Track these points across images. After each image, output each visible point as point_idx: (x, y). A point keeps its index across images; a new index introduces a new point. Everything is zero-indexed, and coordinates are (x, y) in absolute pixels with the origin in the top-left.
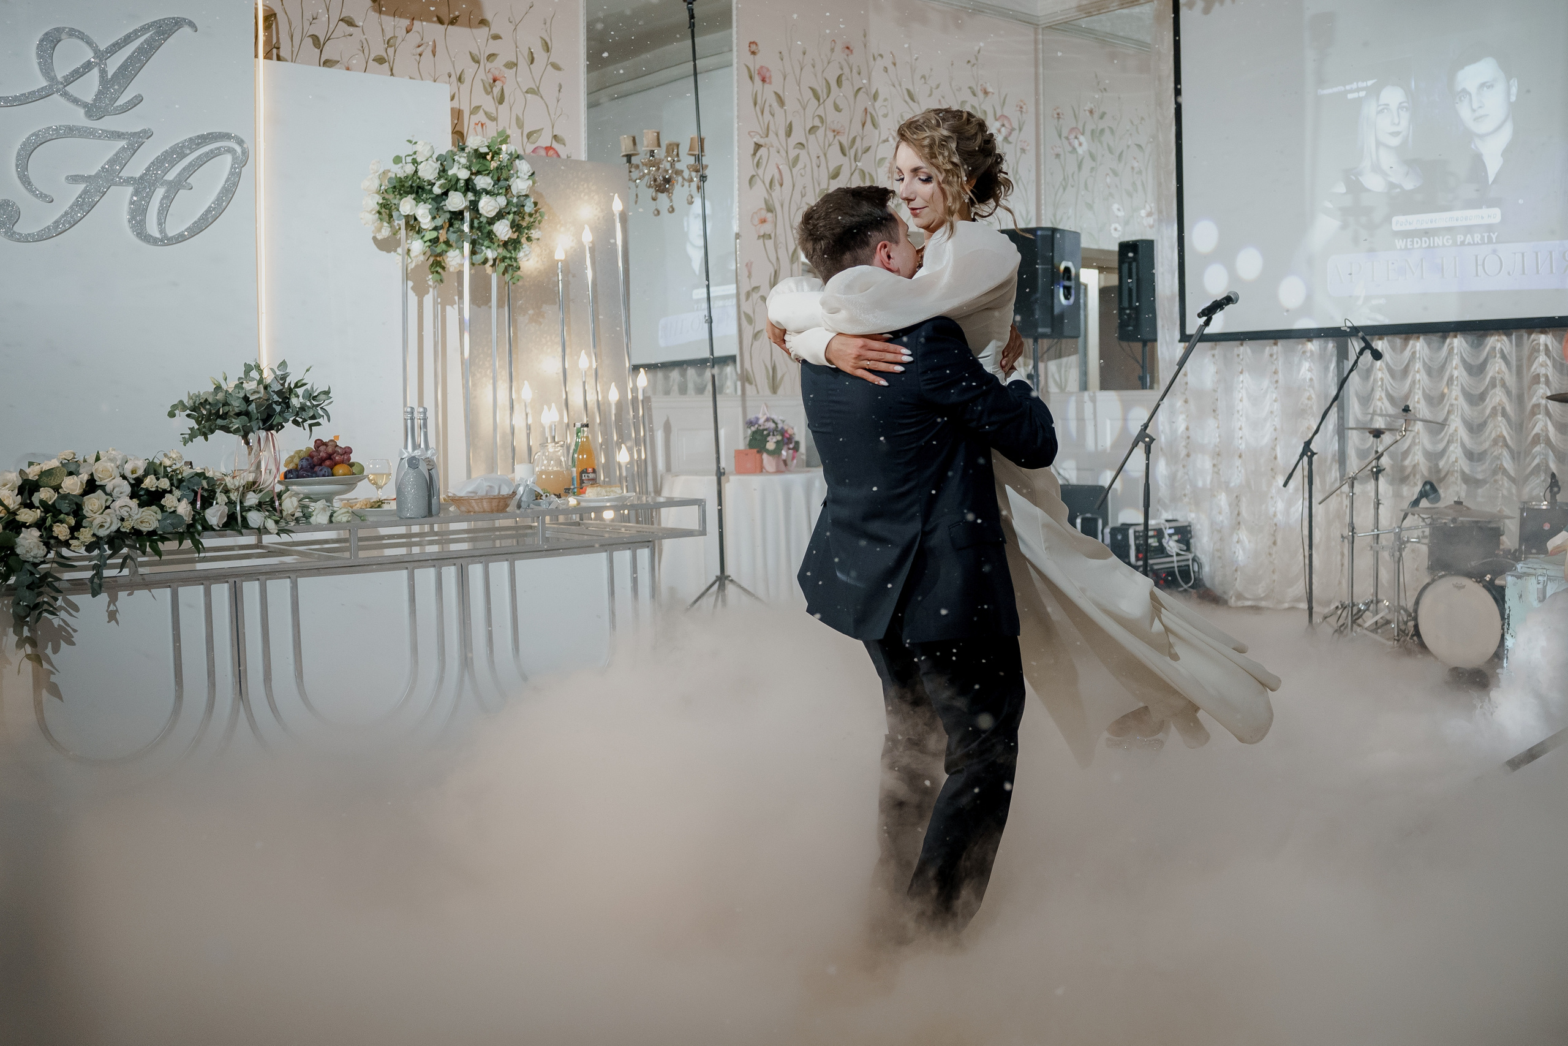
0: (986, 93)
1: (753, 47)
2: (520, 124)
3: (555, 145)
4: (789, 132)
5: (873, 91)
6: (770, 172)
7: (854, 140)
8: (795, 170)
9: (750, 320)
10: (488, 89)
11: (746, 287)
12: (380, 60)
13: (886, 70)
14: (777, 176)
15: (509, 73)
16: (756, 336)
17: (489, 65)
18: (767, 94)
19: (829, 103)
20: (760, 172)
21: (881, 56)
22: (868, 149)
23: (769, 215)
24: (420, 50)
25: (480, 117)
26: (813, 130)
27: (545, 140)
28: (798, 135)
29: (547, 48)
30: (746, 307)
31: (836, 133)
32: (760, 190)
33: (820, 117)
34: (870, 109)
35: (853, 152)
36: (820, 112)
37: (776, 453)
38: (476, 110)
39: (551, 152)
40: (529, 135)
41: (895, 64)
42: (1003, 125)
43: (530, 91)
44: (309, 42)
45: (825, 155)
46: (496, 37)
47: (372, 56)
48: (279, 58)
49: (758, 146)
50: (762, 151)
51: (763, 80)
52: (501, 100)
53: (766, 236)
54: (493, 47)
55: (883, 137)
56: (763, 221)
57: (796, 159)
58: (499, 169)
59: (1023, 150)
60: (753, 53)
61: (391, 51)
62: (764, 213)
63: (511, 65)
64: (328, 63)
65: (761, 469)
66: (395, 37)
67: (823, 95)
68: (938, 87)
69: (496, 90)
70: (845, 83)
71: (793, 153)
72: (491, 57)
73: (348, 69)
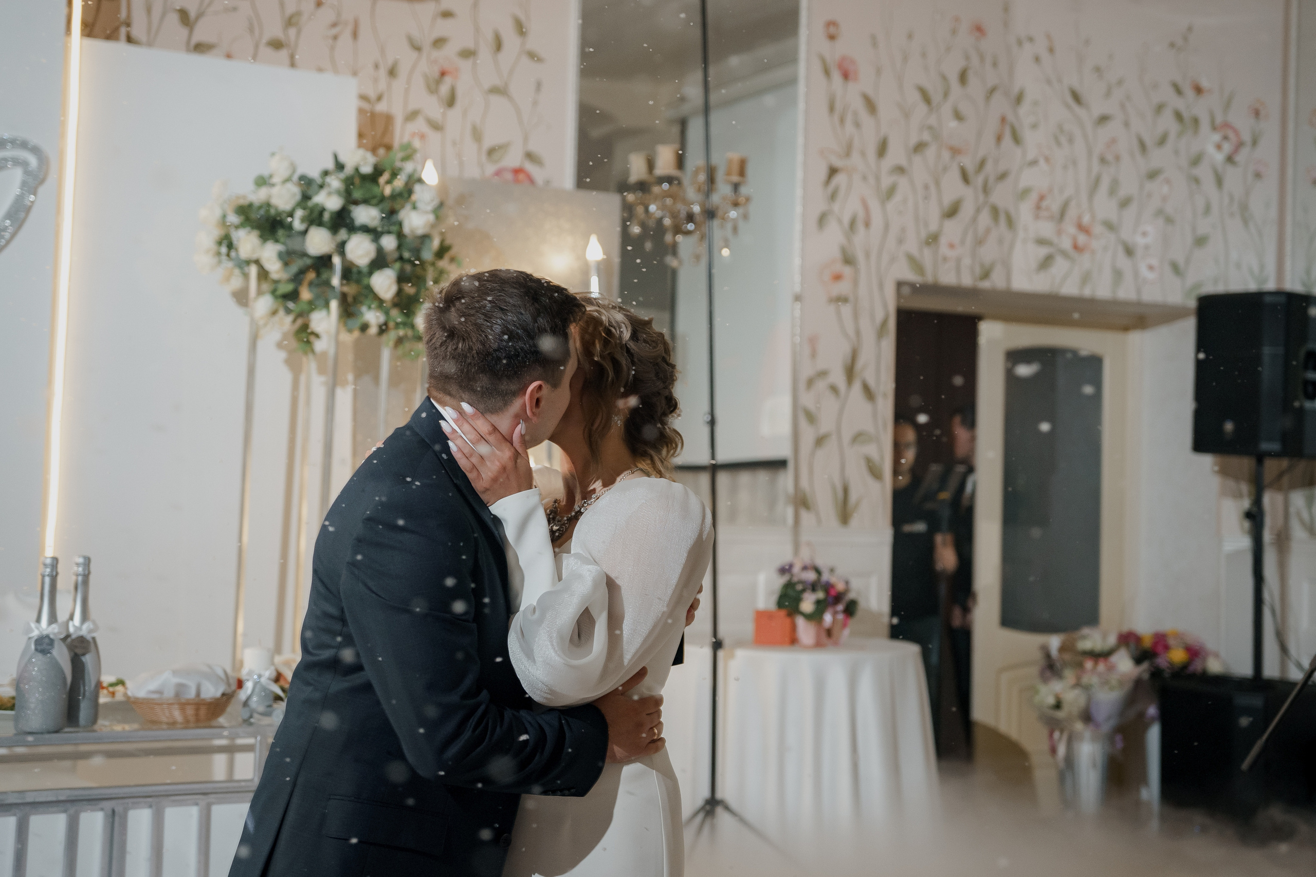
0: (1198, 90)
1: (832, 30)
2: (477, 135)
3: (529, 167)
4: (882, 149)
5: (1016, 90)
6: (849, 207)
7: (982, 164)
8: (890, 206)
9: (811, 418)
10: (433, 86)
11: (807, 371)
12: (277, 45)
13: (1037, 59)
14: (861, 215)
15: (465, 65)
16: (820, 441)
17: (435, 54)
18: (851, 96)
19: (946, 110)
20: (836, 207)
21: (1031, 39)
22: (1003, 176)
23: (847, 271)
24: (334, 31)
25: (419, 125)
26: (920, 147)
27: (513, 159)
28: (896, 155)
29: (521, 29)
30: (807, 400)
31: (955, 151)
32: (834, 236)
33: (930, 128)
34: (1010, 117)
35: (980, 180)
36: (932, 121)
37: (815, 617)
38: (412, 116)
39: (521, 176)
40: (491, 152)
41: (1051, 50)
42: (1226, 138)
43: (495, 90)
44: (174, 18)
45: (937, 183)
46: (447, 14)
47: (264, 40)
48: (130, 40)
49: (833, 171)
50: (840, 179)
51: (846, 76)
52: (451, 101)
53: (842, 299)
54: (444, 28)
55: (1030, 156)
56: (838, 277)
57: (891, 192)
58: (394, 197)
59: (1258, 175)
60: (832, 37)
61: (292, 32)
62: (839, 267)
63: (467, 54)
64: (200, 48)
65: (793, 641)
66: (298, 14)
67: (936, 97)
68: (1120, 82)
69: (444, 89)
70: (972, 79)
71: (887, 181)
72: (439, 42)
73: (229, 56)
